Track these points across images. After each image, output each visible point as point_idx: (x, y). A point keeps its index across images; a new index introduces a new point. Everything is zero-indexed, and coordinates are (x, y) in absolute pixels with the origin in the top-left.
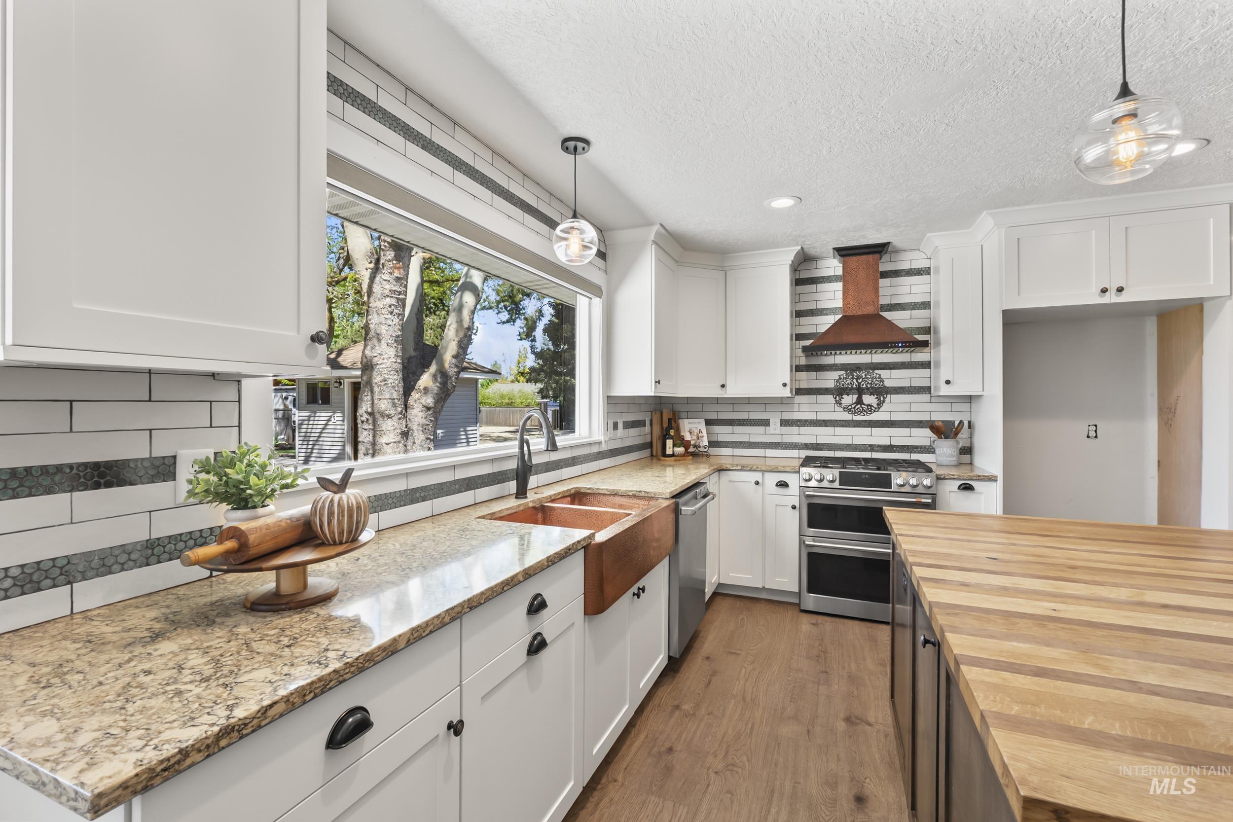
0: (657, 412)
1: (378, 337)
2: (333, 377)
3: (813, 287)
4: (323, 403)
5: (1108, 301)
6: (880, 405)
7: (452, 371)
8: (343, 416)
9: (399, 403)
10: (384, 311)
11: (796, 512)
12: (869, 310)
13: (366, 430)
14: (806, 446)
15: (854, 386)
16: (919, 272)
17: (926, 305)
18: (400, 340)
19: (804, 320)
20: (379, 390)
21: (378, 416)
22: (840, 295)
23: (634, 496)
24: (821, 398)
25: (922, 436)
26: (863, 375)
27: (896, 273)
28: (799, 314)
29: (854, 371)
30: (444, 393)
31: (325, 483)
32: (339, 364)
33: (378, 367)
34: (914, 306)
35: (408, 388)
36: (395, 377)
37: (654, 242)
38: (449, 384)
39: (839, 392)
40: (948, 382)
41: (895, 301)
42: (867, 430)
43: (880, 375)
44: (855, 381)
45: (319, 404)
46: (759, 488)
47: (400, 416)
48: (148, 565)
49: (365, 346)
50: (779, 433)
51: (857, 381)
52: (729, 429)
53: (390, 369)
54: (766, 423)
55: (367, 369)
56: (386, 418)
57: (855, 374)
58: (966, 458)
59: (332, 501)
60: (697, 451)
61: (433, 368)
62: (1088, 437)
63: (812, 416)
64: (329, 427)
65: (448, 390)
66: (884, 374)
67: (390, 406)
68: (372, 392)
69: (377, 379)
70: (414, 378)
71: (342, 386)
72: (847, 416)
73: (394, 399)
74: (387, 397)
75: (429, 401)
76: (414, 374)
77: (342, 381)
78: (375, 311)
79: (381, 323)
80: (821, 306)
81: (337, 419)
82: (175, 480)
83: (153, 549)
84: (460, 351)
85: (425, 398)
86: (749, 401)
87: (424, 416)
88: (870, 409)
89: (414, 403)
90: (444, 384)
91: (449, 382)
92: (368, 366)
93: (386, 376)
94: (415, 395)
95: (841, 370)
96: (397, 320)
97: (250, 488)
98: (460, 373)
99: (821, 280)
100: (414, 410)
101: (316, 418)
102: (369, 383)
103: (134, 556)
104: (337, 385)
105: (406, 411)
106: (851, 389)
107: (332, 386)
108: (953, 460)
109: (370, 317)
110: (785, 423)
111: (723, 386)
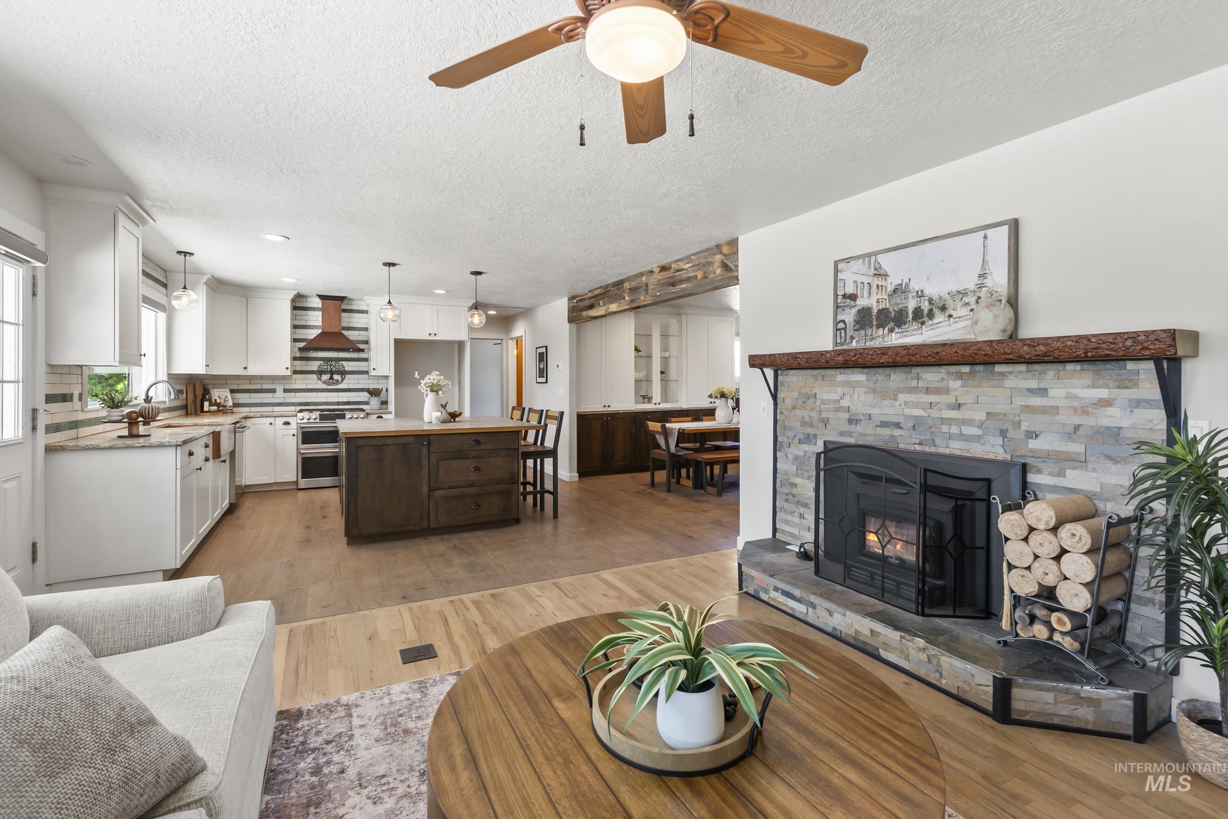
3: (304, 312)
5: (431, 339)
6: (343, 380)
11: (295, 438)
12: (336, 330)
14: (300, 404)
16: (362, 312)
17: (366, 329)
19: (298, 331)
22: (320, 319)
23: (209, 425)
24: (309, 376)
25: (364, 396)
27: (351, 311)
28: (295, 327)
34: (360, 329)
37: (205, 283)
39: (320, 373)
40: (374, 369)
41: (351, 325)
42: (336, 394)
46: (272, 426)
50: (282, 397)
52: (247, 395)
54: (273, 391)
58: (385, 406)
60: (224, 409)
63: (304, 387)
66: (345, 363)
72: (325, 386)
80: (309, 323)
82: (73, 401)
86: (262, 377)
88: (337, 382)
95: (321, 361)
99: (309, 309)
106: (327, 371)
108: (378, 407)
110: (286, 391)
111: (245, 368)
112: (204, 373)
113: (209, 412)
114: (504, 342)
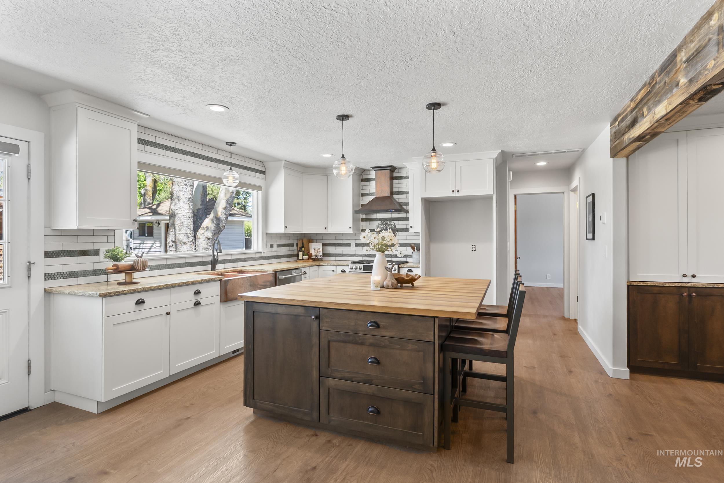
0: (300, 240)
1: (178, 198)
2: (155, 220)
3: (367, 183)
4: (148, 236)
5: (455, 195)
7: (222, 217)
8: (161, 244)
9: (191, 235)
10: (181, 184)
12: (389, 195)
13: (172, 251)
15: (385, 228)
16: (406, 178)
17: (407, 193)
18: (192, 200)
19: (364, 198)
20: (179, 228)
21: (178, 243)
22: (375, 187)
25: (408, 251)
26: (388, 223)
27: (400, 178)
28: (362, 195)
29: (385, 221)
30: (218, 230)
31: (137, 256)
32: (158, 212)
33: (178, 215)
34: (403, 193)
35: (196, 228)
36: (188, 221)
37: (284, 168)
38: (221, 224)
40: (412, 227)
41: (399, 190)
43: (394, 223)
44: (385, 225)
45: (146, 236)
46: (333, 272)
47: (191, 243)
48: (93, 276)
49: (171, 203)
50: (354, 249)
51: (386, 226)
52: (334, 248)
53: (185, 216)
54: (349, 245)
55: (172, 217)
56: (183, 244)
57: (385, 223)
59: (138, 260)
60: (317, 258)
61: (212, 215)
62: (472, 250)
64: (151, 250)
65: (220, 228)
66: (396, 222)
67: (185, 237)
68: (175, 229)
69: (177, 222)
70: (200, 221)
71: (160, 226)
73: (187, 233)
74: (184, 232)
75: (209, 234)
76: (200, 218)
77: (160, 222)
78: (177, 184)
79: (180, 191)
80: (371, 191)
81: (157, 245)
82: (99, 255)
83: (94, 272)
84: (228, 206)
85: (207, 233)
87: (206, 243)
89: (200, 236)
90: (218, 225)
91: (221, 223)
92: (173, 214)
93: (183, 220)
94: (200, 231)
95: (379, 221)
96: (190, 189)
97: (119, 256)
98: (228, 218)
99: (372, 180)
100: (200, 240)
101: (144, 245)
102: (173, 224)
103: (90, 273)
104: (157, 225)
105: (195, 240)
106: (384, 230)
107: (154, 226)
109: (173, 187)
110: (357, 245)
111: (326, 228)
112: (283, 232)
113: (303, 259)
114: (566, 194)
